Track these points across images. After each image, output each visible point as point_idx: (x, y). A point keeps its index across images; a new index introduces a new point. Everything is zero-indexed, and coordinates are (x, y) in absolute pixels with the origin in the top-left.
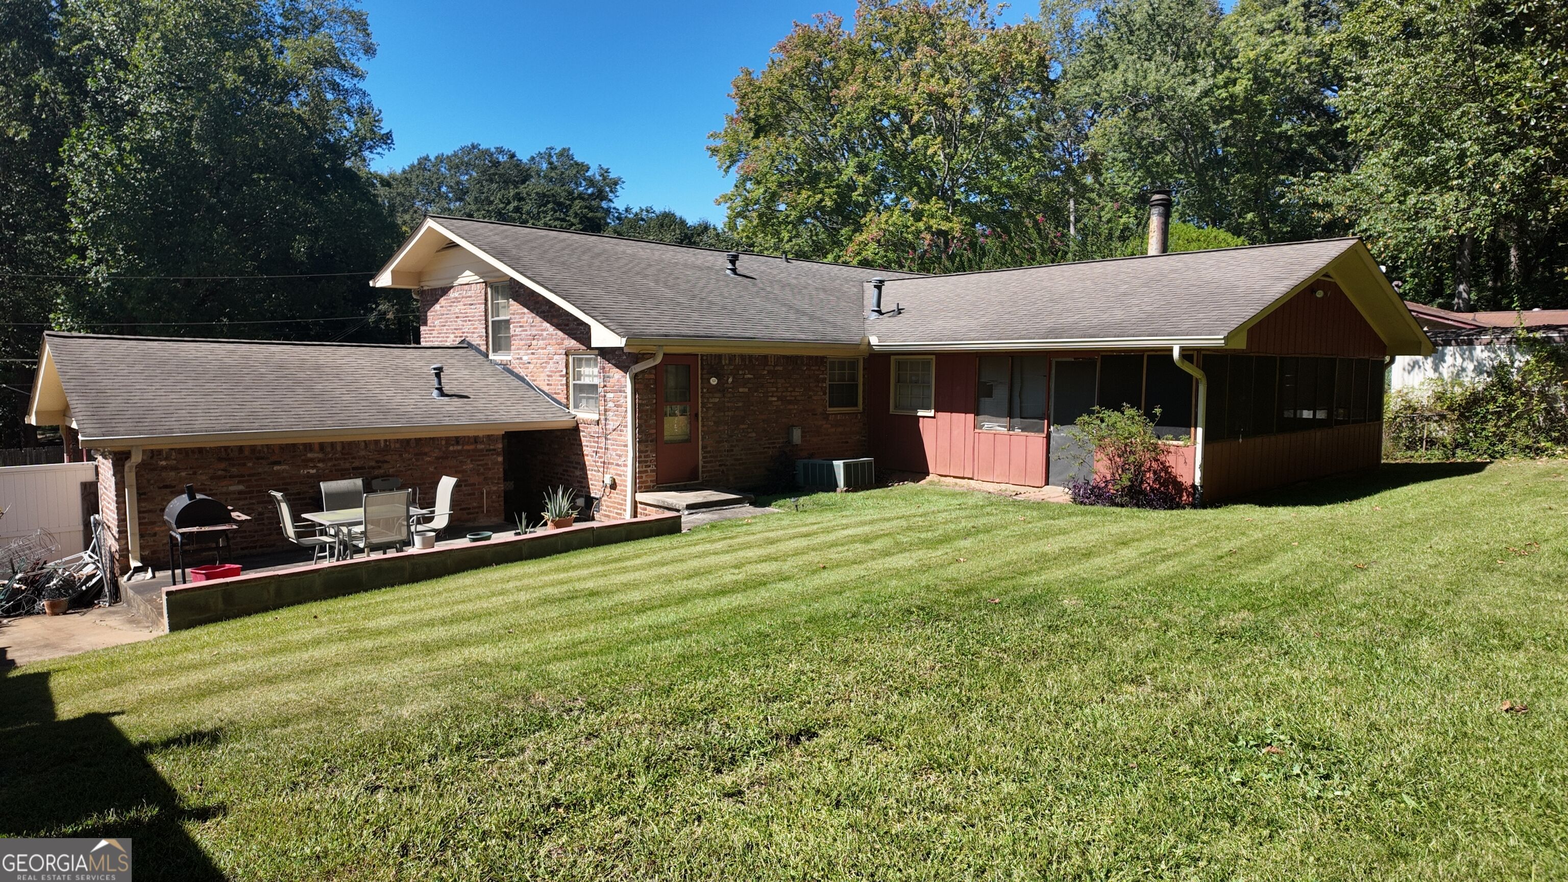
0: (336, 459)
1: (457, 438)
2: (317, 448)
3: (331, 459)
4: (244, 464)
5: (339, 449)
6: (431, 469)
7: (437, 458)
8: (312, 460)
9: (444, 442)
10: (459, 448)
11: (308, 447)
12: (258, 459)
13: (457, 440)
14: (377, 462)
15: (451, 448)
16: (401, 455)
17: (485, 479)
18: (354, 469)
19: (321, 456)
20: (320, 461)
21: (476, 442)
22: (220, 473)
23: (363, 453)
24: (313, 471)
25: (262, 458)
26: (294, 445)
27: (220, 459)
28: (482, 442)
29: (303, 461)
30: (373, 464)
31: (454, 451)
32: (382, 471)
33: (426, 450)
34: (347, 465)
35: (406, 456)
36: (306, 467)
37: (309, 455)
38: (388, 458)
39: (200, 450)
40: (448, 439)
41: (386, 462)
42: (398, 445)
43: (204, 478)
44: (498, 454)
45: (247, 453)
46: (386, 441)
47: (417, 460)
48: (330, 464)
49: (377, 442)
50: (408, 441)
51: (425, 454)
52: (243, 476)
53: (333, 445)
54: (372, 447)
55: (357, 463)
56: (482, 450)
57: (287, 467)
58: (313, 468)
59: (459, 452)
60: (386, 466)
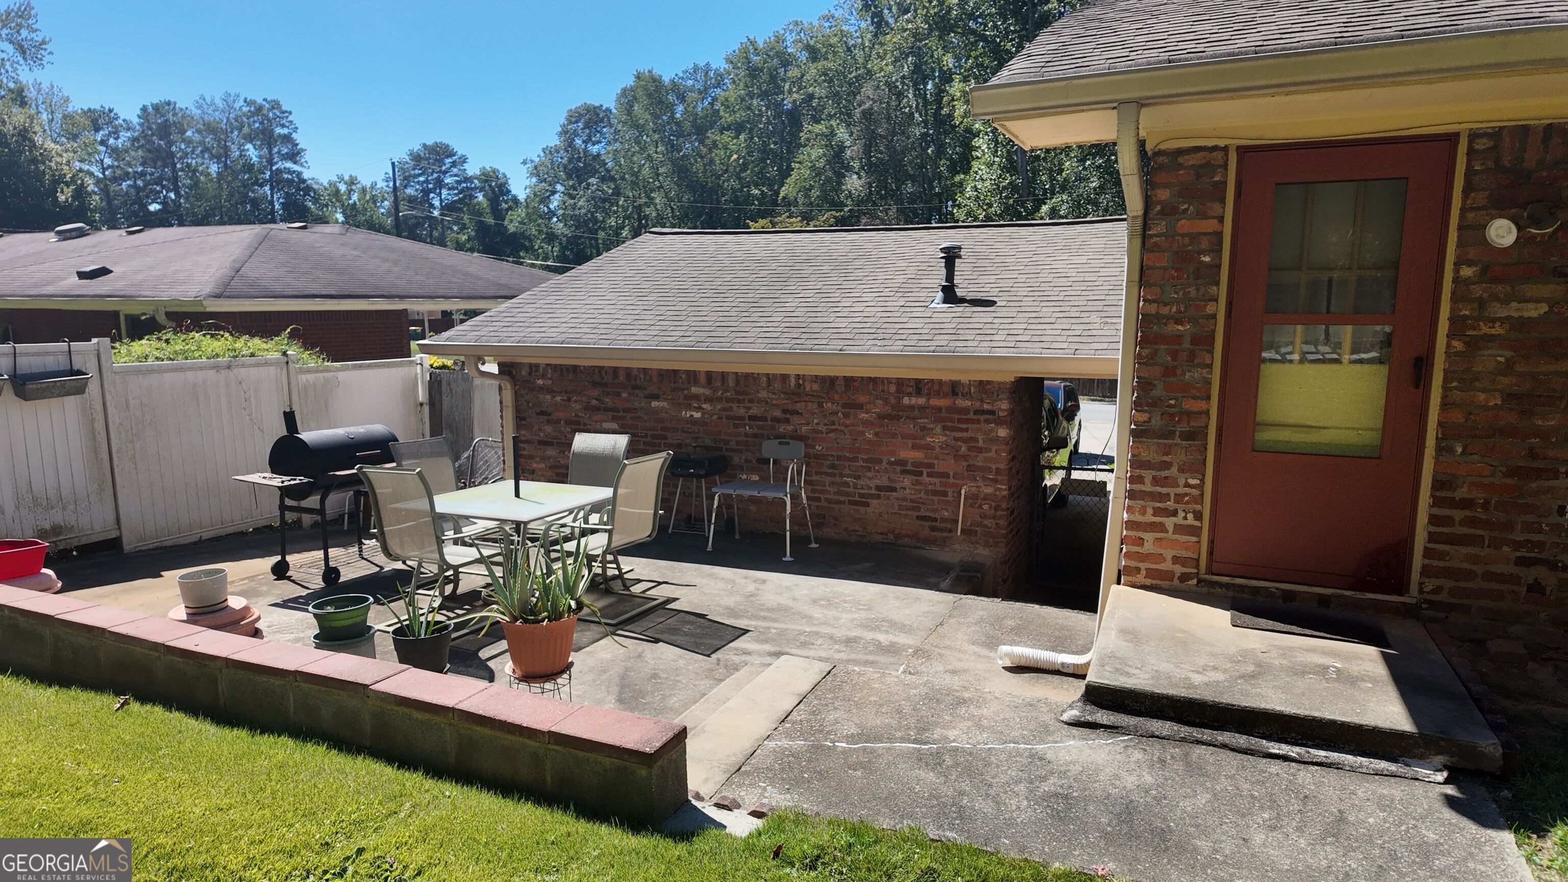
0: (728, 400)
1: (918, 381)
2: (703, 379)
3: (720, 399)
4: (619, 395)
5: (731, 383)
6: (869, 435)
7: (881, 417)
8: (696, 397)
9: (893, 388)
10: (921, 401)
11: (692, 377)
12: (634, 388)
13: (918, 386)
14: (785, 411)
15: (906, 401)
16: (820, 405)
17: (970, 468)
18: (751, 418)
19: (707, 392)
20: (708, 400)
21: (955, 393)
22: (594, 402)
23: (763, 394)
24: (697, 415)
25: (638, 388)
26: (675, 372)
27: (595, 384)
28: (966, 395)
29: (686, 397)
30: (778, 413)
31: (912, 408)
32: (790, 428)
33: (862, 399)
34: (742, 412)
35: (828, 405)
36: (689, 407)
37: (694, 390)
38: (799, 406)
39: (575, 369)
40: (900, 382)
41: (798, 413)
42: (816, 387)
43: (578, 407)
44: (1000, 422)
45: (622, 378)
46: (798, 377)
47: (846, 415)
48: (719, 407)
49: (785, 378)
50: (832, 380)
51: (860, 406)
52: (617, 410)
53: (724, 376)
54: (777, 385)
55: (755, 411)
56: (966, 411)
57: (664, 404)
58: (699, 409)
59: (922, 408)
60: (795, 419)
